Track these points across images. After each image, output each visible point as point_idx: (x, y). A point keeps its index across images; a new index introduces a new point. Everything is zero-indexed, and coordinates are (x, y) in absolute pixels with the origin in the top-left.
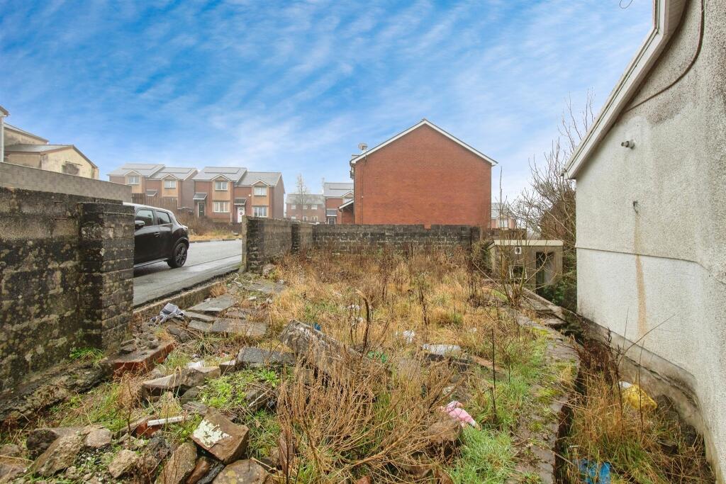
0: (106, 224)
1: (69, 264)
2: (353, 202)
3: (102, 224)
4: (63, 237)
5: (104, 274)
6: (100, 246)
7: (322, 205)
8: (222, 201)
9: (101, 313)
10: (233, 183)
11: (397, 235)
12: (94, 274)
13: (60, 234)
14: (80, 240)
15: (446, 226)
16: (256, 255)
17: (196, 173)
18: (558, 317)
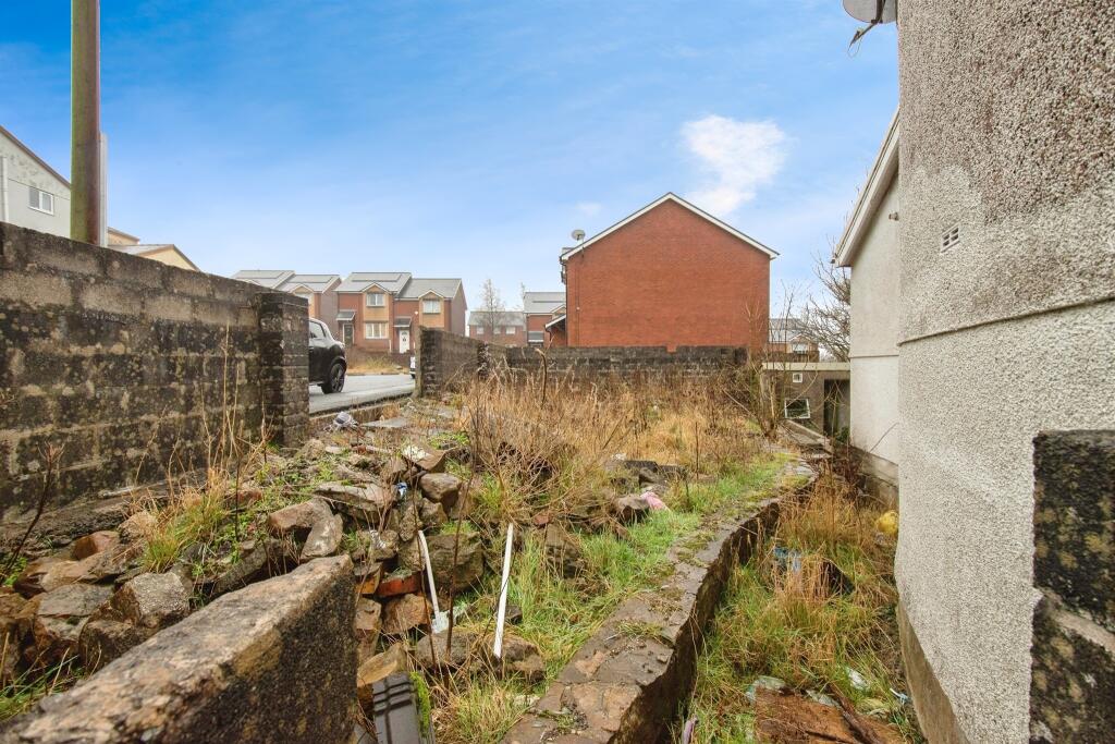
0: (285, 315)
1: (251, 356)
2: (565, 317)
3: (280, 313)
4: (245, 327)
5: (284, 368)
6: (280, 338)
7: (521, 327)
8: (377, 323)
9: (283, 409)
10: (392, 295)
11: (627, 361)
12: (275, 368)
13: (244, 323)
14: (260, 331)
15: (699, 348)
16: (432, 377)
17: (339, 281)
18: (825, 451)
